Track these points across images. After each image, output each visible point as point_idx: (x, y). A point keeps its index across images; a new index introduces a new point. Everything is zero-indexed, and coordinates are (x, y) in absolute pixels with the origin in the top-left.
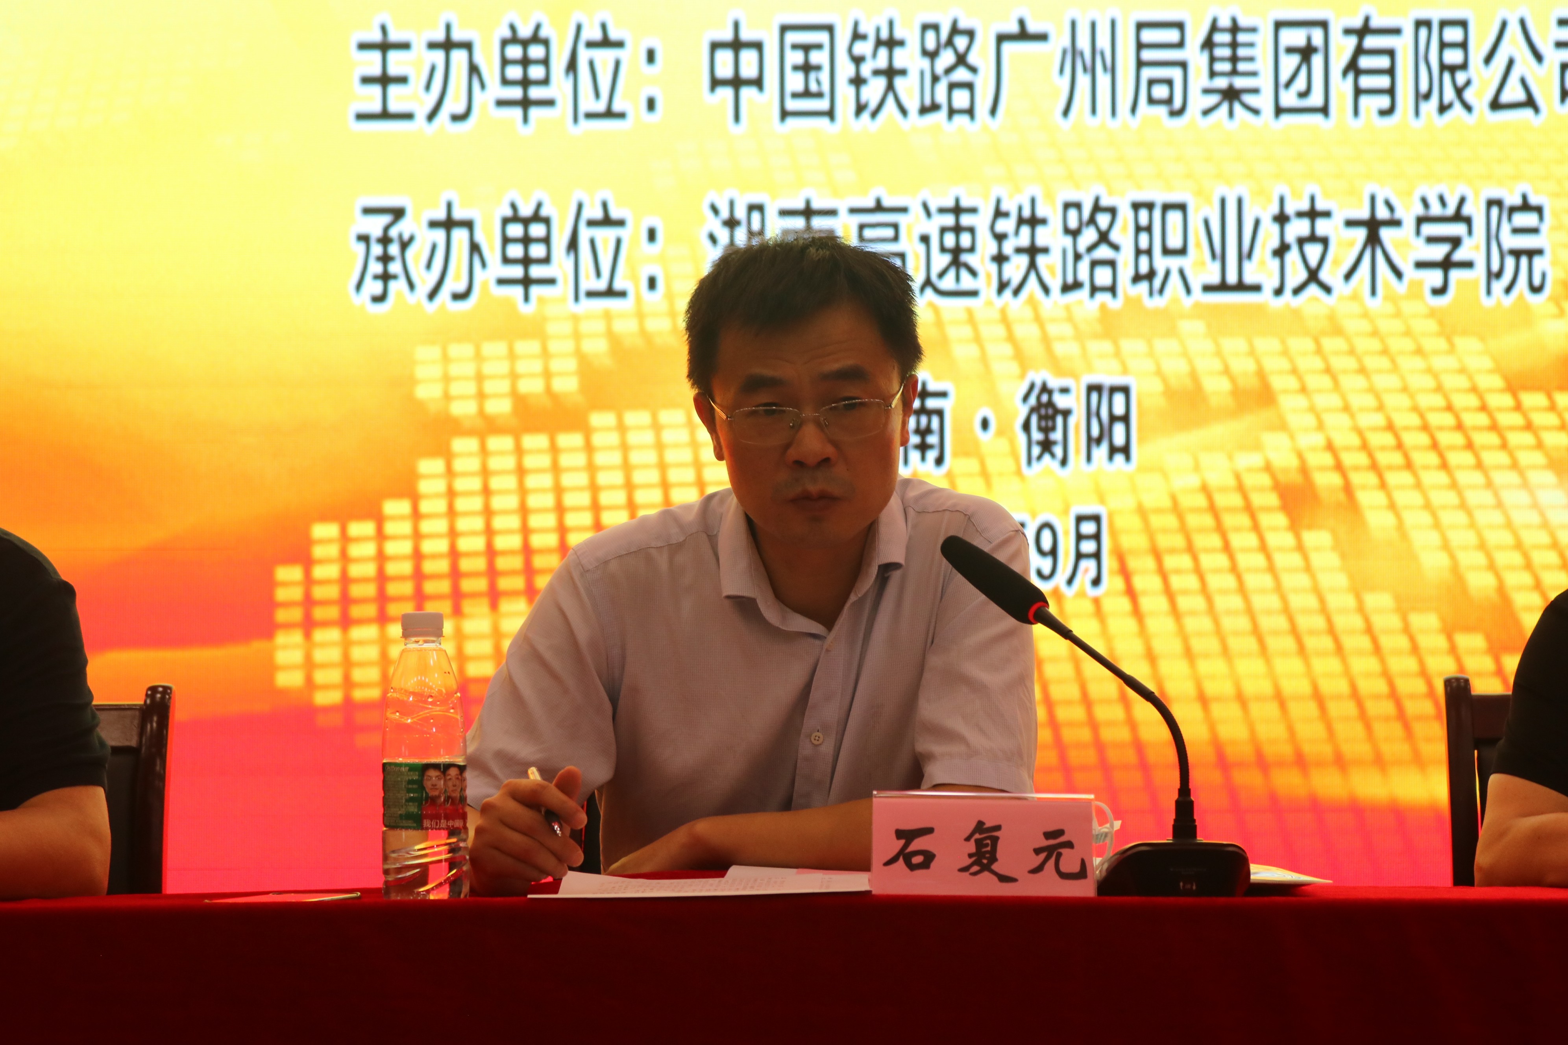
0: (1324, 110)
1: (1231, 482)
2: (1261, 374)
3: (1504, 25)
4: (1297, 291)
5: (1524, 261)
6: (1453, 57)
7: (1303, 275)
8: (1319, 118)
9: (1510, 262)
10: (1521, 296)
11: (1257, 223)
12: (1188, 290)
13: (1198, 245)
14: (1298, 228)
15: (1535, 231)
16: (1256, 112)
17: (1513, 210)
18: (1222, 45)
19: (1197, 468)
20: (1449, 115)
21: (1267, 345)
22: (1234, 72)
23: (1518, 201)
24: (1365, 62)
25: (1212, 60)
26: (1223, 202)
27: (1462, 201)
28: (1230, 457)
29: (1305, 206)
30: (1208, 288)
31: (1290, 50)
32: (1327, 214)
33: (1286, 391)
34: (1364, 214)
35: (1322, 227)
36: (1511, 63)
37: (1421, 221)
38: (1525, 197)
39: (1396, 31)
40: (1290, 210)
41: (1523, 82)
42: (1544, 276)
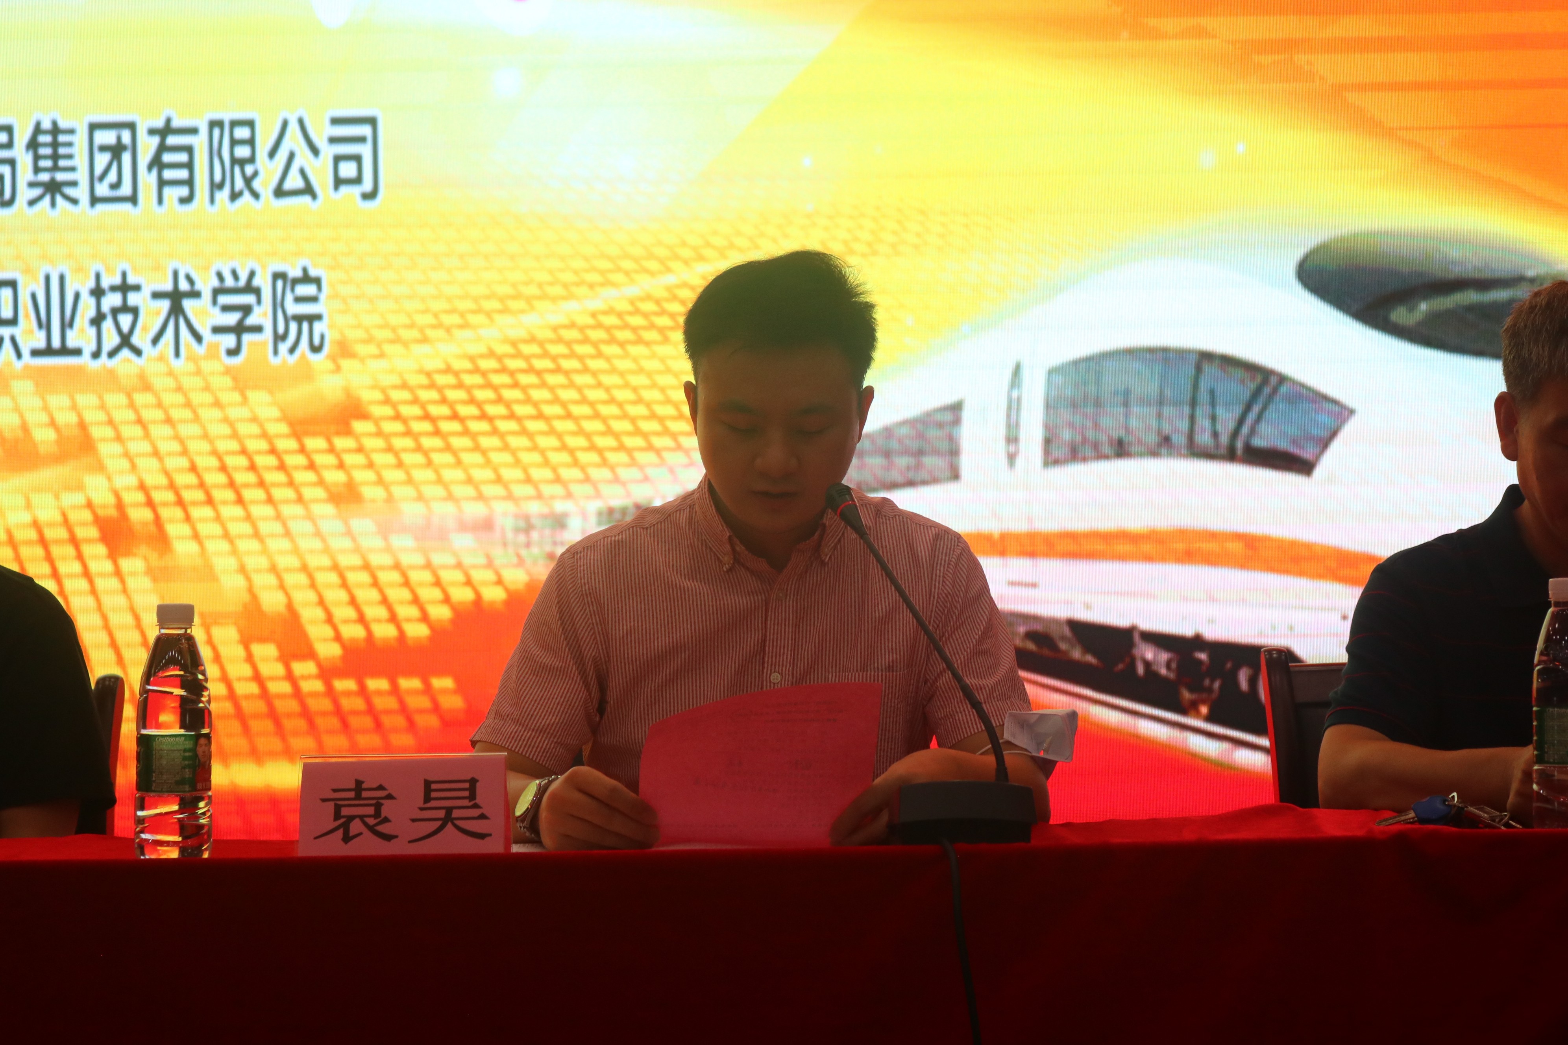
0: (133, 199)
1: (58, 518)
2: (82, 426)
3: (285, 124)
4: (112, 354)
5: (305, 326)
6: (242, 152)
7: (116, 340)
8: (128, 206)
9: (293, 326)
10: (303, 356)
11: (77, 296)
12: (19, 355)
13: (27, 316)
14: (112, 300)
15: (314, 299)
16: (74, 201)
17: (295, 282)
18: (45, 145)
19: (28, 506)
20: (240, 202)
21: (86, 400)
22: (55, 168)
23: (299, 273)
24: (167, 158)
25: (37, 158)
26: (47, 279)
27: (252, 274)
28: (57, 497)
29: (117, 280)
30: (35, 353)
31: (103, 148)
32: (137, 288)
33: (104, 440)
34: (168, 287)
35: (133, 299)
36: (291, 156)
37: (216, 292)
38: (305, 270)
39: (194, 131)
40: (105, 283)
41: (302, 172)
42: (322, 337)
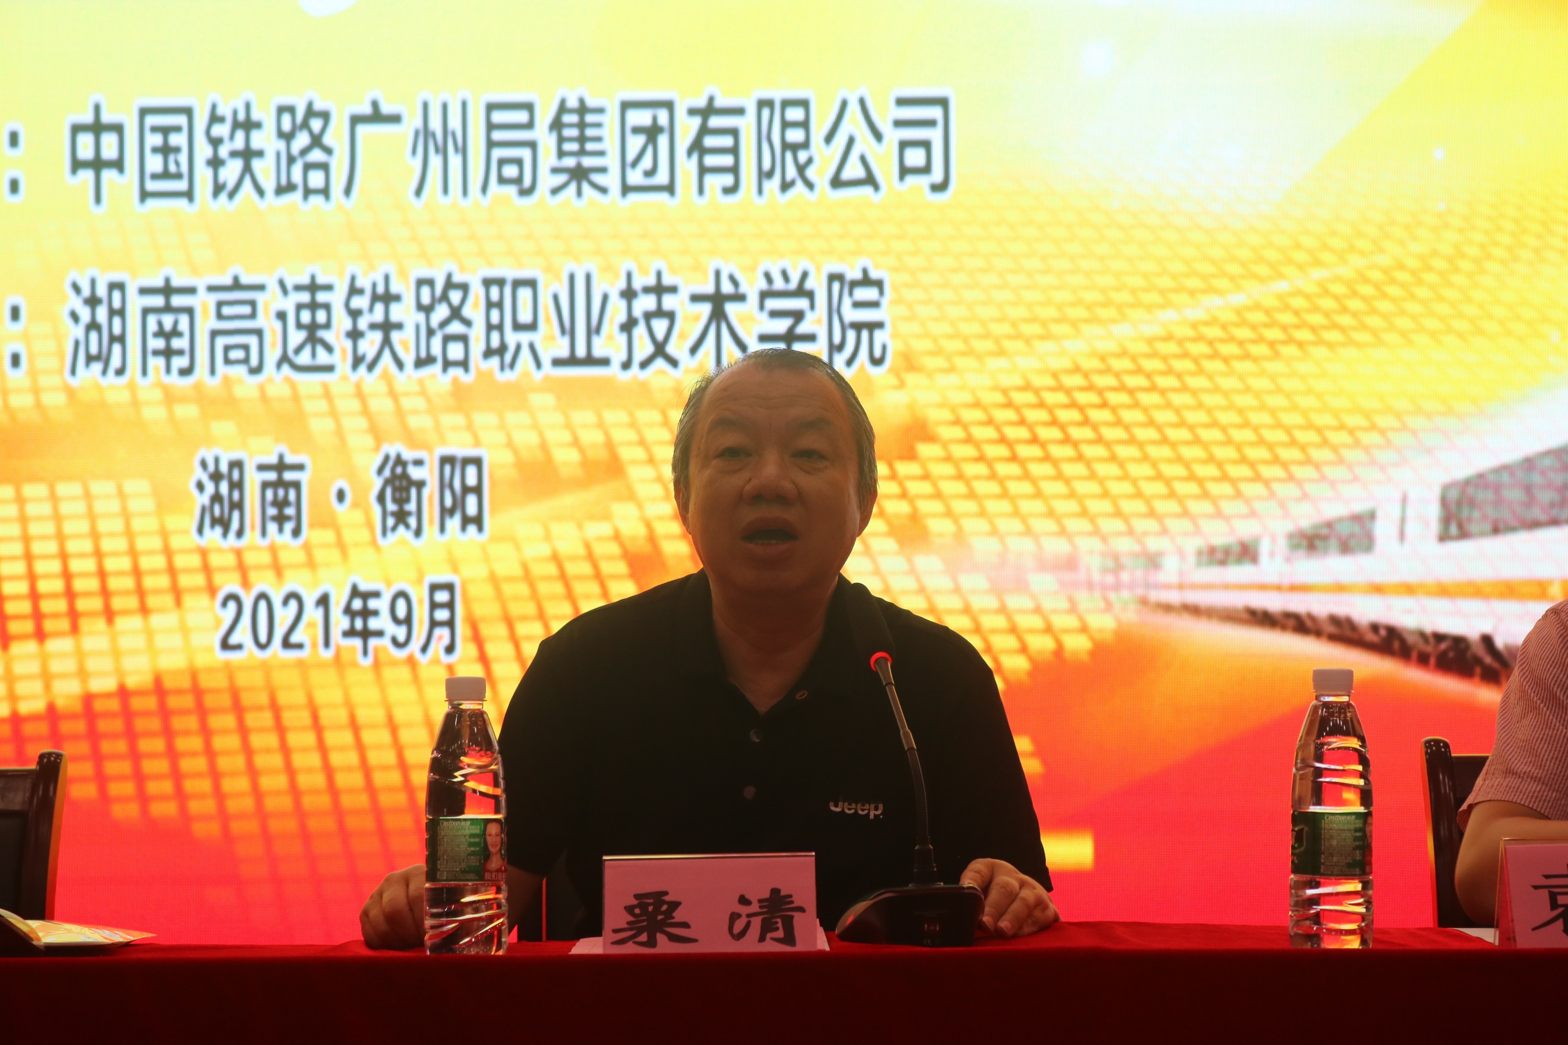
0: (670, 188)
1: (581, 551)
2: (610, 446)
3: (844, 105)
4: (644, 365)
5: (865, 334)
6: (795, 135)
7: (650, 349)
8: (664, 196)
9: (851, 335)
10: (862, 368)
11: (605, 298)
12: (538, 364)
13: (548, 320)
14: (645, 303)
15: (875, 304)
16: (603, 190)
17: (854, 284)
18: (571, 125)
19: (548, 537)
20: (792, 193)
21: (614, 417)
22: (582, 152)
23: (858, 275)
24: (710, 141)
25: (561, 140)
26: (572, 278)
27: (805, 275)
28: (580, 527)
29: (651, 281)
30: (557, 362)
31: (636, 130)
32: (673, 290)
33: (634, 462)
34: (709, 288)
35: (669, 302)
36: (851, 141)
37: (764, 295)
38: (865, 271)
39: (739, 111)
40: (637, 285)
41: (863, 160)
42: (884, 348)
